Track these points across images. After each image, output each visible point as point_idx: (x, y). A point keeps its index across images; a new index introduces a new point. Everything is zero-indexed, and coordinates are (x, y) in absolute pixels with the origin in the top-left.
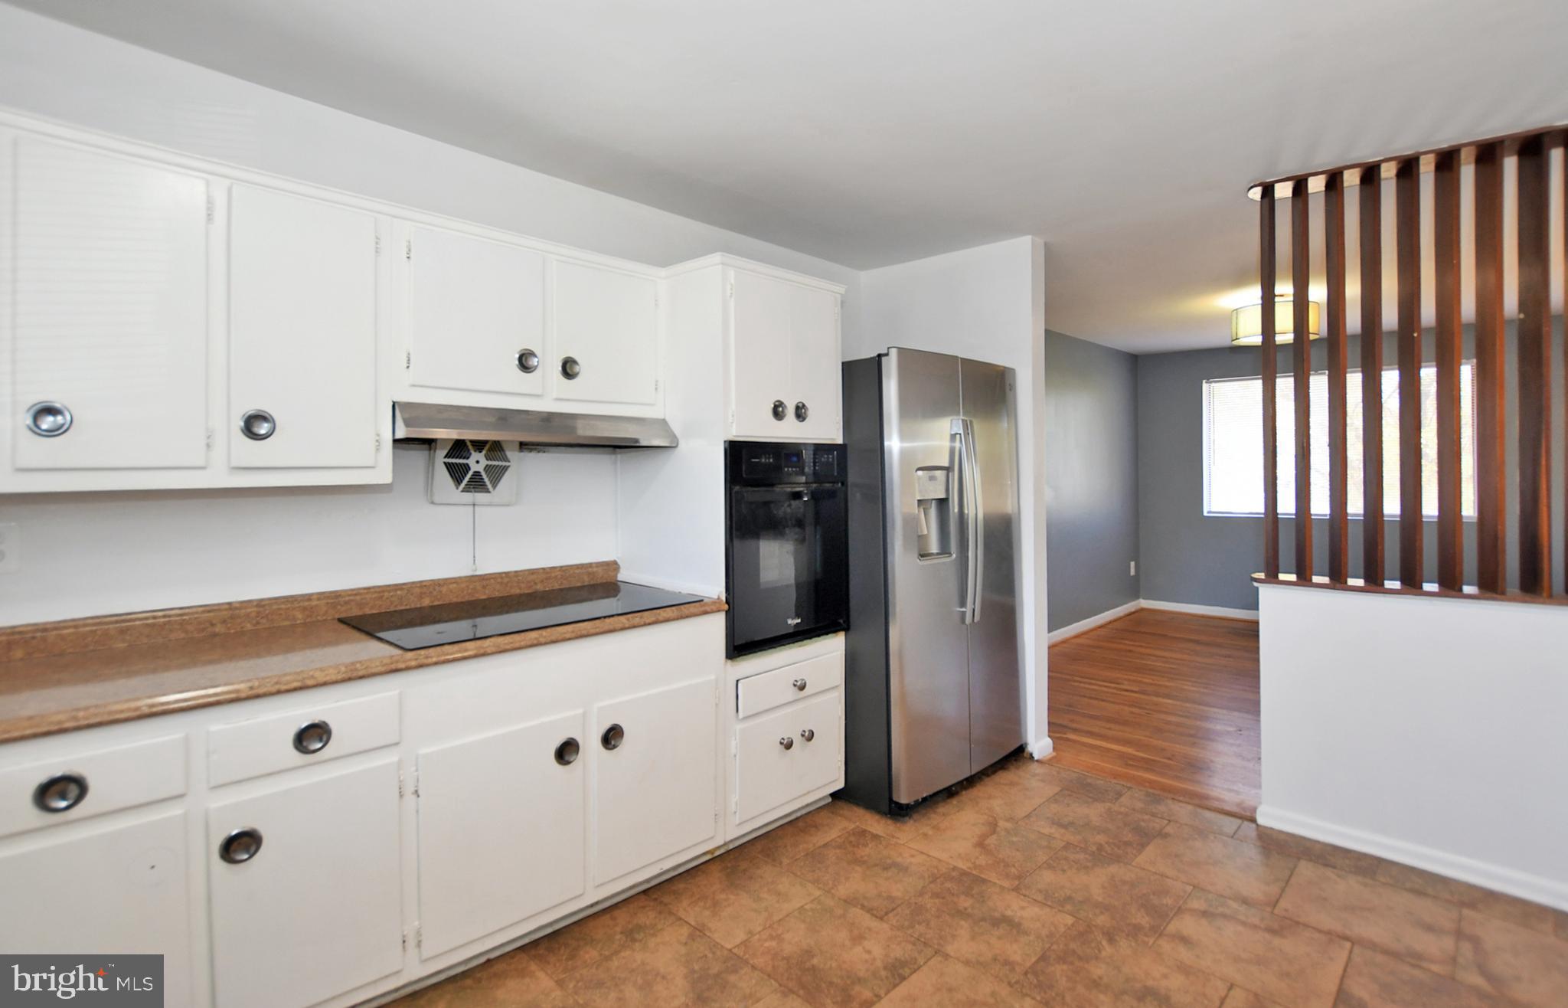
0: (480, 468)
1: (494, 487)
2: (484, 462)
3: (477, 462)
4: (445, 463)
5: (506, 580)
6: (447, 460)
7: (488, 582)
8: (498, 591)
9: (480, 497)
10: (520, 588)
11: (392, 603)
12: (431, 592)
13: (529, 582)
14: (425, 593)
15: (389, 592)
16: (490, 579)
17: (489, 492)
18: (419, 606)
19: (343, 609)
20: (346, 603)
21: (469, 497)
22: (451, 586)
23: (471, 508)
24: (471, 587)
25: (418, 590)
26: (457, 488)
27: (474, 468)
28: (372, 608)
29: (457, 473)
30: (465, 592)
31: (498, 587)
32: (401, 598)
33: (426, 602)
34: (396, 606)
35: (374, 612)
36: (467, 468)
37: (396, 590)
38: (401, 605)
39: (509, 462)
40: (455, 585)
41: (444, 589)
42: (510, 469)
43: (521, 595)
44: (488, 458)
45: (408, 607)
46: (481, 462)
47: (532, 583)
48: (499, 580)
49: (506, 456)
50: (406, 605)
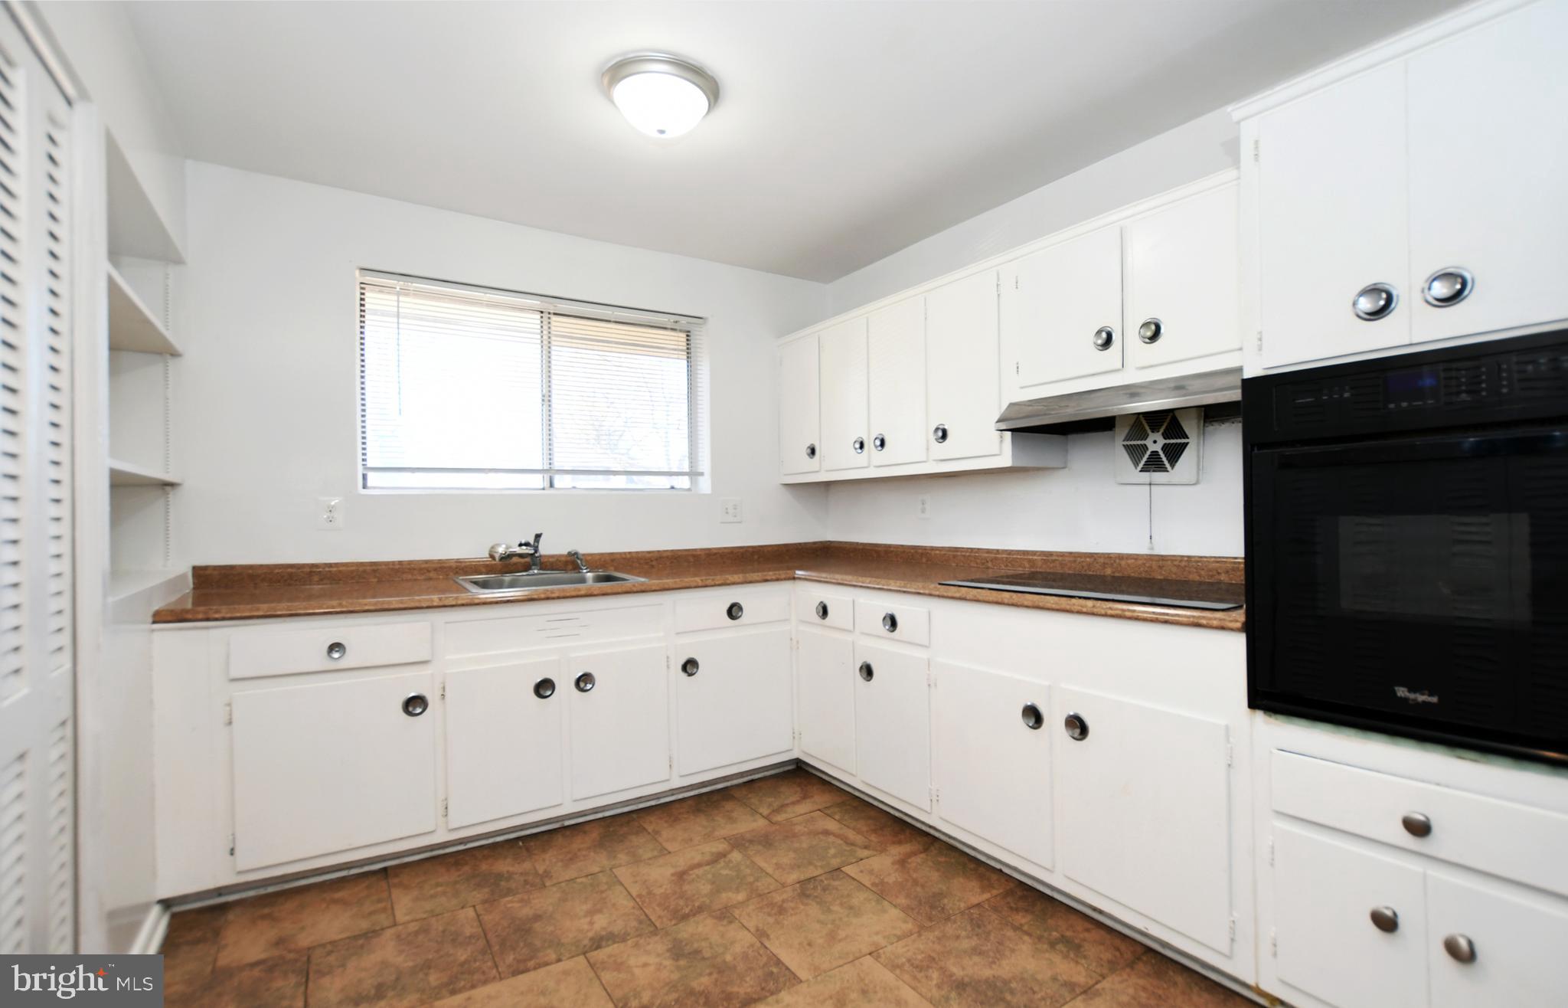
0: (1158, 447)
1: (1173, 466)
2: (1161, 441)
3: (1155, 443)
4: (1124, 445)
5: (1183, 564)
6: (1126, 443)
7: (1164, 562)
8: (1175, 574)
9: (1158, 477)
10: (1200, 576)
11: (1083, 567)
12: (1112, 564)
13: (1210, 570)
14: (1107, 564)
15: (1081, 557)
16: (1167, 560)
17: (1168, 471)
18: (1102, 574)
19: (1051, 565)
20: (1054, 561)
21: (1146, 477)
22: (1130, 561)
23: (1148, 487)
24: (1147, 565)
25: (1102, 560)
26: (1136, 468)
27: (1152, 447)
28: (1069, 569)
29: (1135, 453)
30: (1142, 569)
31: (1174, 570)
32: (1089, 565)
33: (1109, 571)
34: (1086, 571)
35: (1071, 572)
36: (1145, 448)
37: (1086, 557)
38: (1090, 571)
39: (1188, 438)
40: (1133, 561)
41: (1123, 563)
42: (1188, 446)
43: (1201, 583)
44: (1166, 436)
45: (1095, 573)
46: (1158, 442)
47: (1215, 573)
48: (1176, 563)
49: (1185, 433)
50: (1093, 571)
